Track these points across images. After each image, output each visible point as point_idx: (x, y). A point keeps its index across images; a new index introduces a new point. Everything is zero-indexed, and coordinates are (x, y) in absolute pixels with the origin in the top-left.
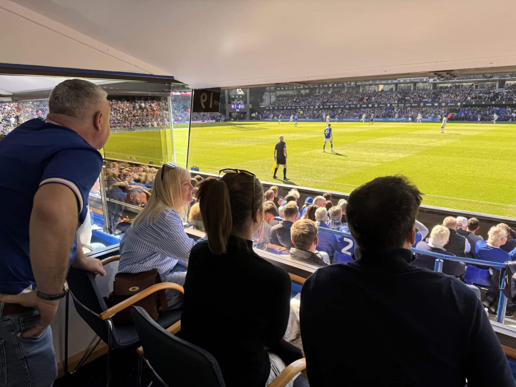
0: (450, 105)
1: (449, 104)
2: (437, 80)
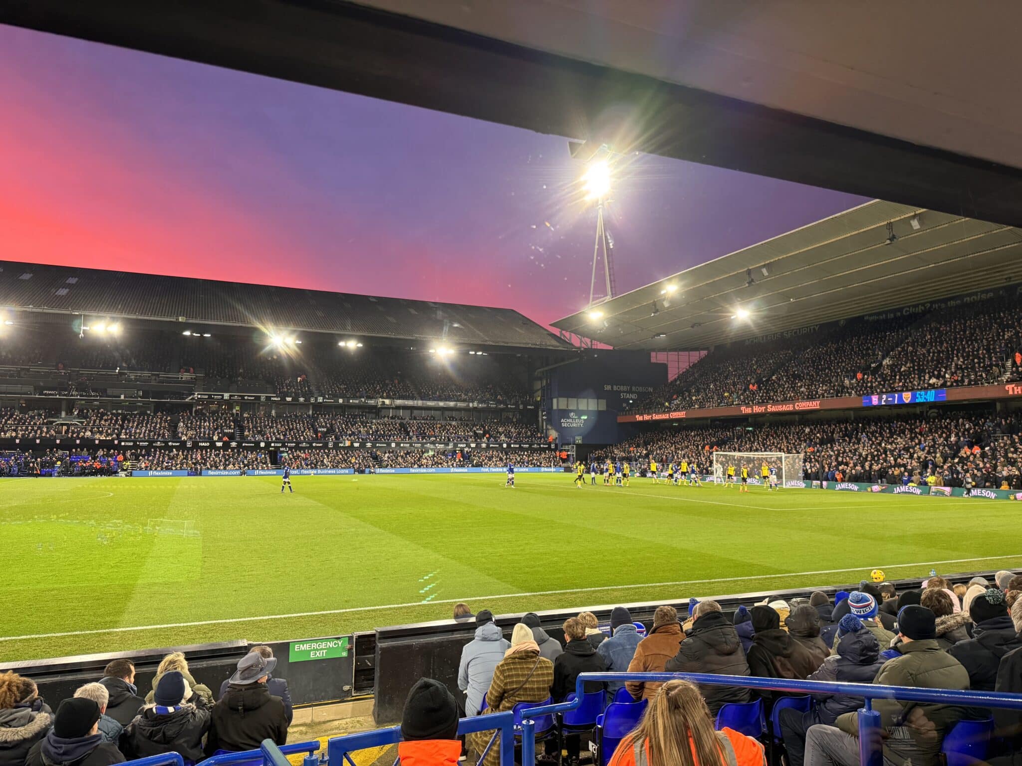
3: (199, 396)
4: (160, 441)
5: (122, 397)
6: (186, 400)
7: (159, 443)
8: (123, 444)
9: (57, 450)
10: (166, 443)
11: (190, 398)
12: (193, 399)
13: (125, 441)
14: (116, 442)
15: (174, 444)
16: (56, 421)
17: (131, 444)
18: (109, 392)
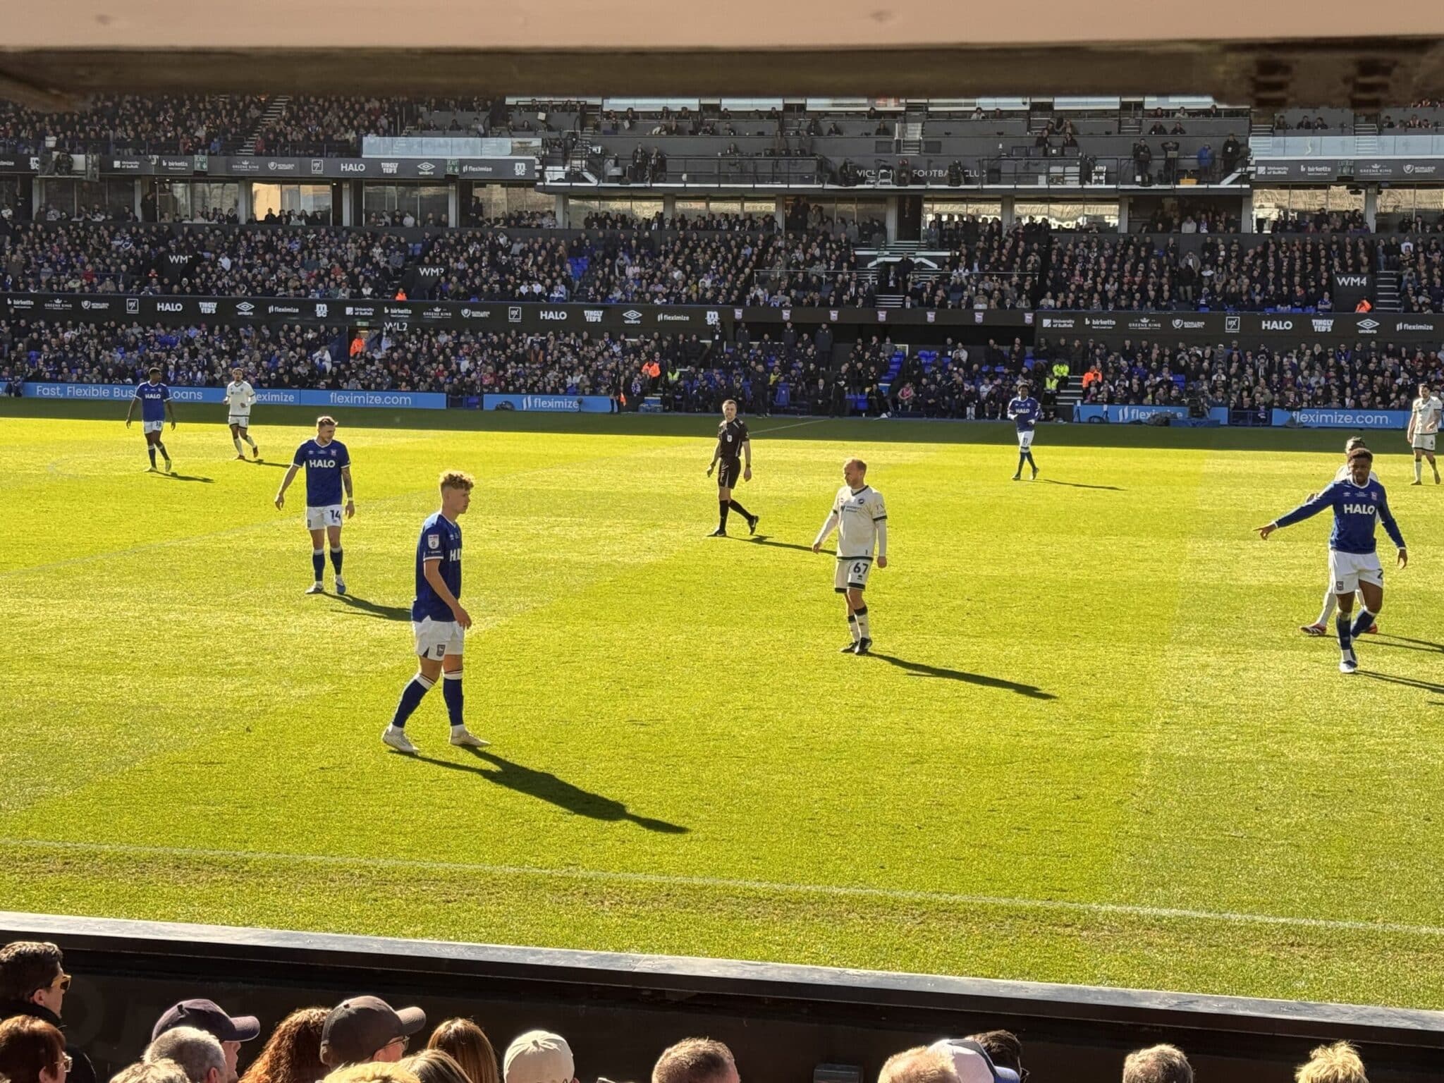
0: (663, 321)
1: (660, 317)
2: (587, 175)
3: (1261, 170)
4: (1148, 316)
5: (1042, 179)
6: (1225, 184)
7: (1145, 320)
8: (1046, 323)
9: (881, 340)
10: (1167, 322)
11: (1234, 176)
12: (1243, 179)
13: (1053, 314)
14: (1029, 318)
15: (1188, 325)
16: (873, 258)
17: (1068, 324)
18: (1007, 167)
